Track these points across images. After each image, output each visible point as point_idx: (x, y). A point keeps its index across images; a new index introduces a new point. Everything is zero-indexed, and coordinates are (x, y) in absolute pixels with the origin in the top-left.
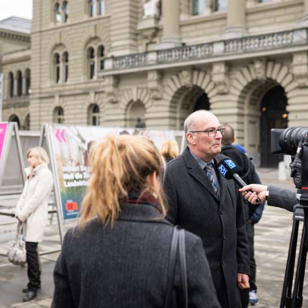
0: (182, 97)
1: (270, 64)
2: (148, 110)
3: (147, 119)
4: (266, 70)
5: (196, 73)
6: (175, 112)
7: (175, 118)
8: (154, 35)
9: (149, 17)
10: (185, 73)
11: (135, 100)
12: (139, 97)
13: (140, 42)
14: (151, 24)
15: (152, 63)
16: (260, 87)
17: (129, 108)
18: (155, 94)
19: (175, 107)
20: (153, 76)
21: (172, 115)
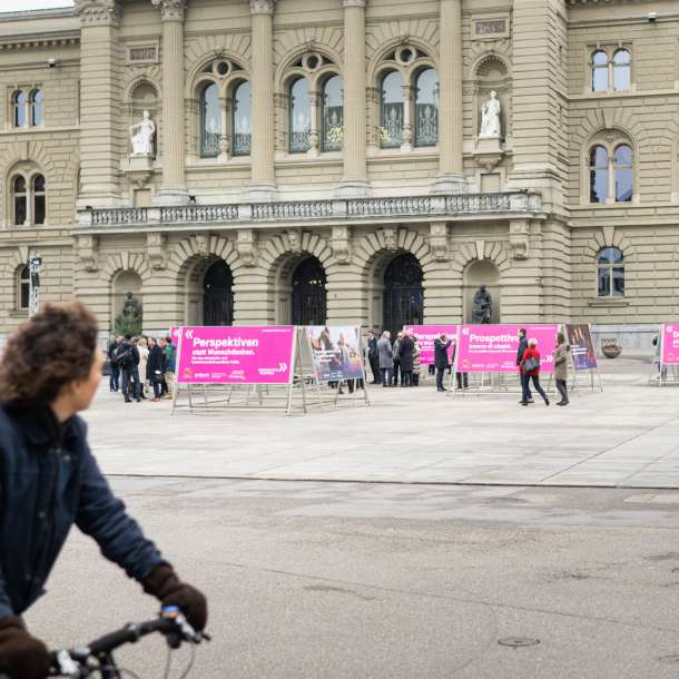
0: (192, 267)
1: (306, 236)
2: (144, 283)
3: (143, 294)
4: (301, 242)
5: (214, 239)
6: (182, 286)
7: (183, 294)
8: (147, 181)
9: (139, 156)
10: (200, 239)
11: (125, 268)
12: (131, 266)
13: (124, 187)
14: (144, 165)
15: (154, 223)
16: (293, 259)
17: (115, 279)
18: (157, 262)
19: (182, 280)
20: (155, 240)
21: (180, 290)
